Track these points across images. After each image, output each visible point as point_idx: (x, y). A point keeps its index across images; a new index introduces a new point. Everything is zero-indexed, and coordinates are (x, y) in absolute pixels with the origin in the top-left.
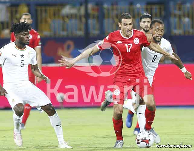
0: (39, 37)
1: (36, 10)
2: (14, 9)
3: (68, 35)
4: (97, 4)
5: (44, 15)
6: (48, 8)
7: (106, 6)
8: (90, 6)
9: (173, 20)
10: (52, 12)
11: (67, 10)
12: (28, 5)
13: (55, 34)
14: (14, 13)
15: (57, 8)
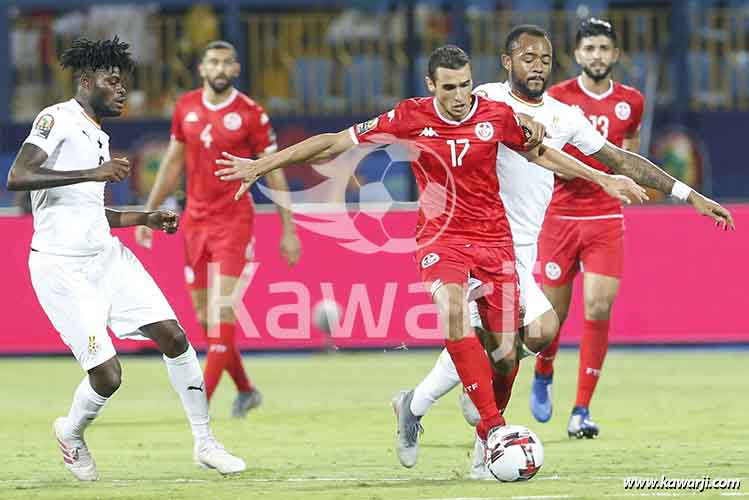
0: (265, 119)
1: (245, 28)
2: (171, 22)
3: (349, 109)
4: (446, 8)
5: (269, 41)
6: (284, 20)
7: (473, 12)
8: (422, 13)
9: (699, 61)
10: (297, 33)
11: (345, 27)
12: (218, 11)
13: (306, 105)
14: (171, 35)
15: (312, 20)
